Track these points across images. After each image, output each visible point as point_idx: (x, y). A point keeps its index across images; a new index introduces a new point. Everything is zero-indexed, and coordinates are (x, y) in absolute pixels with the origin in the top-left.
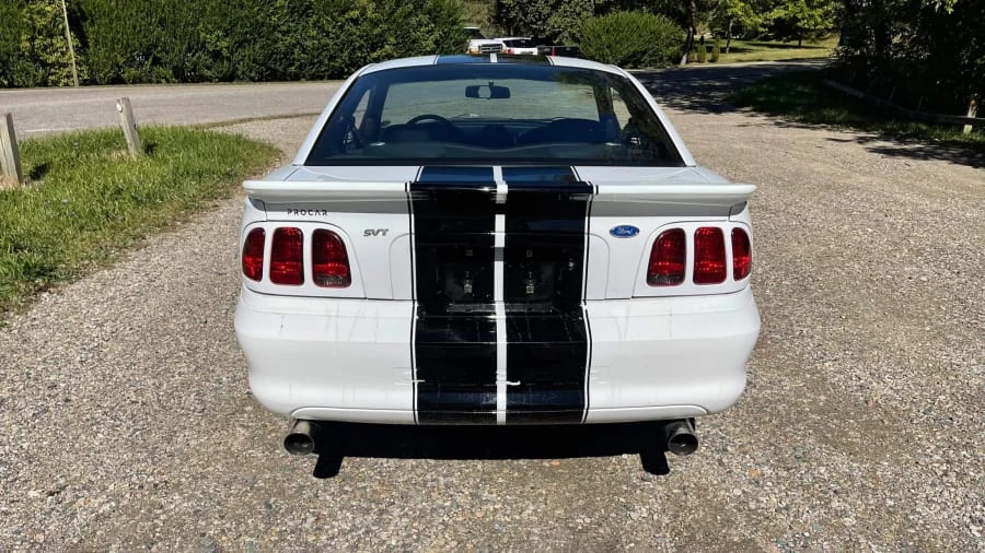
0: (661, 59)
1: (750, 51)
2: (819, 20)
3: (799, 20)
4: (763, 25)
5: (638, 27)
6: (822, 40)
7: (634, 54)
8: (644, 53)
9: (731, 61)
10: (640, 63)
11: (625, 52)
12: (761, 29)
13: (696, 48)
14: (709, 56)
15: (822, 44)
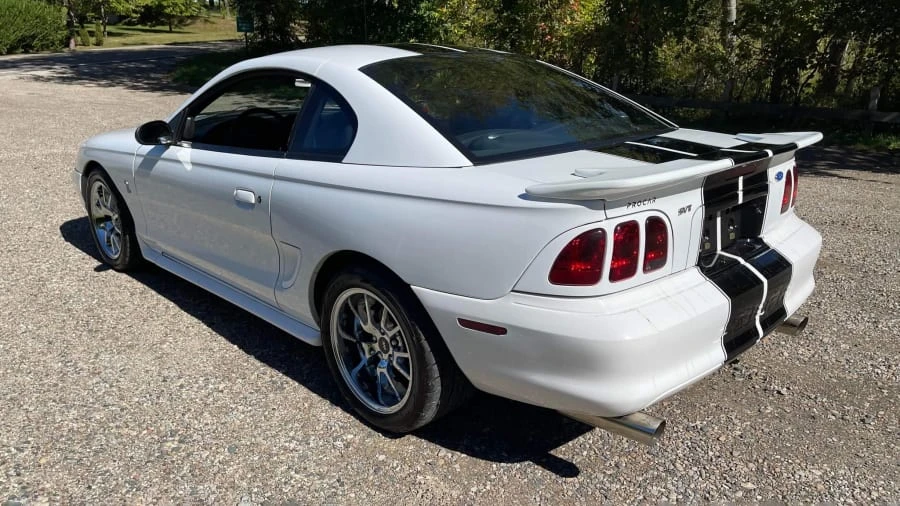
0: (53, 44)
1: (128, 35)
2: (183, 8)
3: (165, 7)
4: (135, 12)
5: (20, 12)
6: (185, 25)
7: (23, 39)
8: (33, 37)
9: (115, 45)
10: (32, 48)
11: (13, 37)
12: (134, 15)
13: (77, 32)
14: (93, 40)
15: (186, 29)
